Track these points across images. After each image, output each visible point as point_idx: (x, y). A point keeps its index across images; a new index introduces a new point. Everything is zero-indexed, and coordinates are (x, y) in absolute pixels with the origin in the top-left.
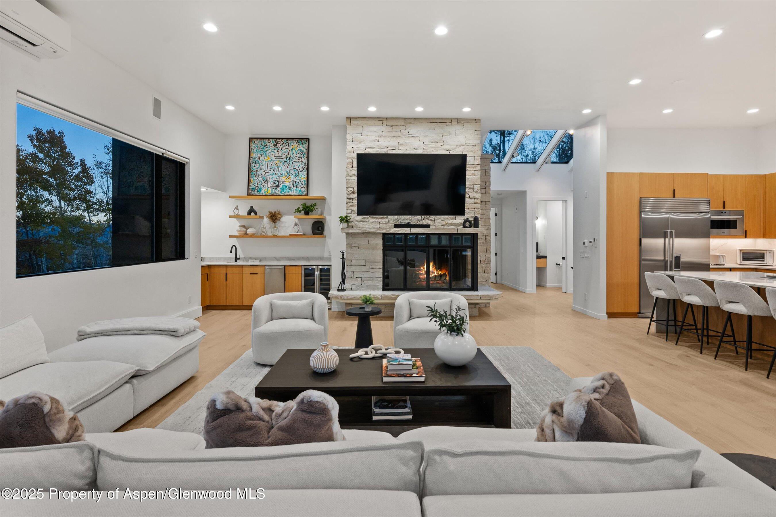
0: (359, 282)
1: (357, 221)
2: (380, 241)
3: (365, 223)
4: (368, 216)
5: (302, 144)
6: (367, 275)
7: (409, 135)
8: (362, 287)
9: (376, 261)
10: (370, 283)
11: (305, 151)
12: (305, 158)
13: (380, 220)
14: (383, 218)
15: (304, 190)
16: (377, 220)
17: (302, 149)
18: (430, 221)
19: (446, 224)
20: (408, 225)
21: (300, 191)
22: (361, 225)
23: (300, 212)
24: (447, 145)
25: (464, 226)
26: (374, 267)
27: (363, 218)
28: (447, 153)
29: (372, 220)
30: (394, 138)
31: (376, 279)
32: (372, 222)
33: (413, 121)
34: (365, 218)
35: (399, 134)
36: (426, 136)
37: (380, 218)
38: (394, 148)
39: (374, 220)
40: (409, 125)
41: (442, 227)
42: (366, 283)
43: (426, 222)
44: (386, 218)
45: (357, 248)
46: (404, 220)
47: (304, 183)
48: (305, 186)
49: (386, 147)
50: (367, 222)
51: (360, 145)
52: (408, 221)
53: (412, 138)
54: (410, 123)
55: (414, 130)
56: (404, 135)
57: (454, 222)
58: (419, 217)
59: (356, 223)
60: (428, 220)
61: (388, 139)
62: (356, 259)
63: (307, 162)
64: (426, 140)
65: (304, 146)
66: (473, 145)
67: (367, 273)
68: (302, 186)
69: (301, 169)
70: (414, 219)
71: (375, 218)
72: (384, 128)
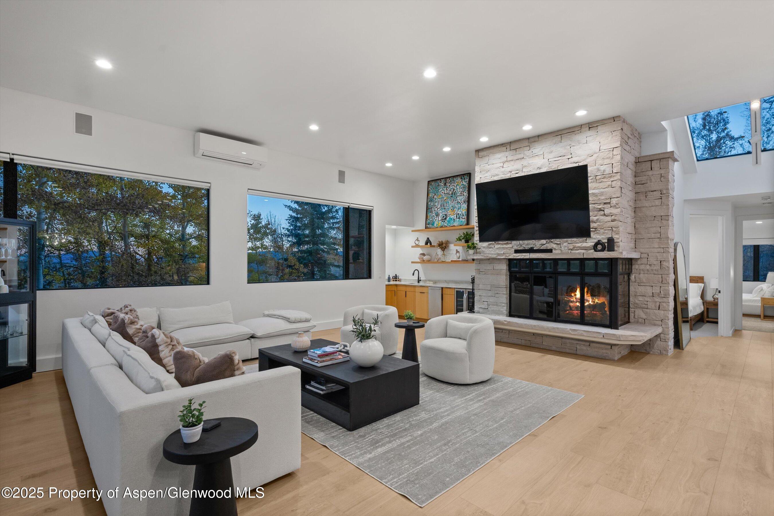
0: (485, 306)
1: (484, 247)
2: (504, 267)
3: (491, 249)
4: (494, 243)
5: (464, 179)
6: (492, 300)
7: (533, 155)
8: (489, 311)
9: (500, 287)
10: (495, 308)
11: (466, 185)
12: (466, 191)
13: (505, 246)
14: (507, 243)
15: (464, 221)
16: (502, 246)
17: (464, 183)
18: (555, 245)
19: (574, 247)
20: (531, 250)
21: (461, 222)
22: (487, 251)
23: (460, 240)
24: (576, 156)
25: (596, 250)
26: (499, 292)
27: (489, 245)
28: (577, 165)
29: (497, 246)
30: (518, 161)
31: (500, 304)
32: (497, 248)
33: (537, 139)
34: (491, 244)
35: (521, 156)
36: (551, 152)
37: (505, 244)
38: (517, 172)
39: (499, 246)
40: (533, 144)
41: (569, 251)
42: (492, 308)
43: (549, 246)
44: (510, 243)
45: (484, 273)
46: (527, 244)
47: (465, 214)
48: (465, 217)
49: (510, 172)
50: (492, 248)
51: (487, 175)
52: (532, 246)
53: (537, 158)
54: (534, 142)
55: (538, 149)
56: (528, 156)
57: (585, 245)
58: (544, 241)
59: (483, 249)
60: (553, 244)
61: (512, 163)
62: (484, 283)
63: (467, 195)
64: (551, 156)
65: (466, 180)
66: (609, 150)
67: (492, 297)
68: (463, 217)
69: (463, 202)
70: (537, 244)
71: (500, 244)
72: (507, 153)
